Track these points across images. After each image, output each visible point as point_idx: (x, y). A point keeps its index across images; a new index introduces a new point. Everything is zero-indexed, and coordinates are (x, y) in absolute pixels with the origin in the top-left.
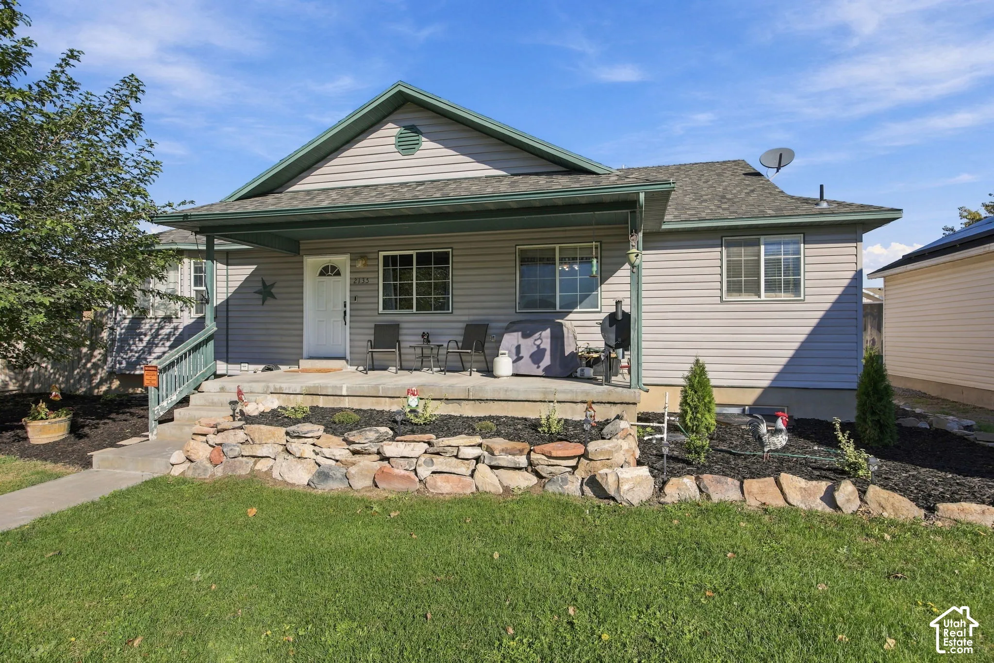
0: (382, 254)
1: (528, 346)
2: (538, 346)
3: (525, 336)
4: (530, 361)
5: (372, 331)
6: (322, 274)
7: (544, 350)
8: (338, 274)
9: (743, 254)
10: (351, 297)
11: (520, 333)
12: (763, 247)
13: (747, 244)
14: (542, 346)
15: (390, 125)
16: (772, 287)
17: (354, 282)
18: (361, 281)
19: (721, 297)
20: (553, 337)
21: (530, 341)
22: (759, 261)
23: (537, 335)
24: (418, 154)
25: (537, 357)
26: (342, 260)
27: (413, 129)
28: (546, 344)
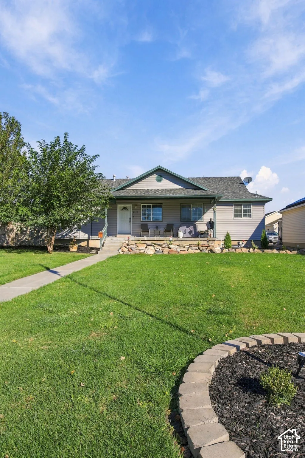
0: (142, 205)
1: (188, 230)
2: (190, 230)
3: (187, 227)
4: (188, 234)
5: (140, 226)
6: (122, 210)
7: (192, 231)
8: (128, 210)
9: (238, 208)
10: (132, 217)
11: (186, 227)
12: (243, 206)
13: (239, 205)
14: (192, 230)
15: (155, 175)
16: (245, 215)
17: (133, 212)
18: (135, 212)
19: (233, 218)
20: (194, 228)
21: (188, 228)
22: (242, 209)
23: (190, 227)
24: (162, 182)
25: (190, 232)
26: (129, 206)
27: (161, 176)
28: (192, 229)
